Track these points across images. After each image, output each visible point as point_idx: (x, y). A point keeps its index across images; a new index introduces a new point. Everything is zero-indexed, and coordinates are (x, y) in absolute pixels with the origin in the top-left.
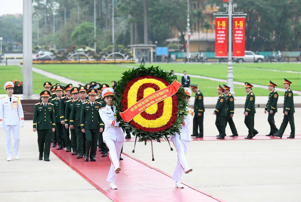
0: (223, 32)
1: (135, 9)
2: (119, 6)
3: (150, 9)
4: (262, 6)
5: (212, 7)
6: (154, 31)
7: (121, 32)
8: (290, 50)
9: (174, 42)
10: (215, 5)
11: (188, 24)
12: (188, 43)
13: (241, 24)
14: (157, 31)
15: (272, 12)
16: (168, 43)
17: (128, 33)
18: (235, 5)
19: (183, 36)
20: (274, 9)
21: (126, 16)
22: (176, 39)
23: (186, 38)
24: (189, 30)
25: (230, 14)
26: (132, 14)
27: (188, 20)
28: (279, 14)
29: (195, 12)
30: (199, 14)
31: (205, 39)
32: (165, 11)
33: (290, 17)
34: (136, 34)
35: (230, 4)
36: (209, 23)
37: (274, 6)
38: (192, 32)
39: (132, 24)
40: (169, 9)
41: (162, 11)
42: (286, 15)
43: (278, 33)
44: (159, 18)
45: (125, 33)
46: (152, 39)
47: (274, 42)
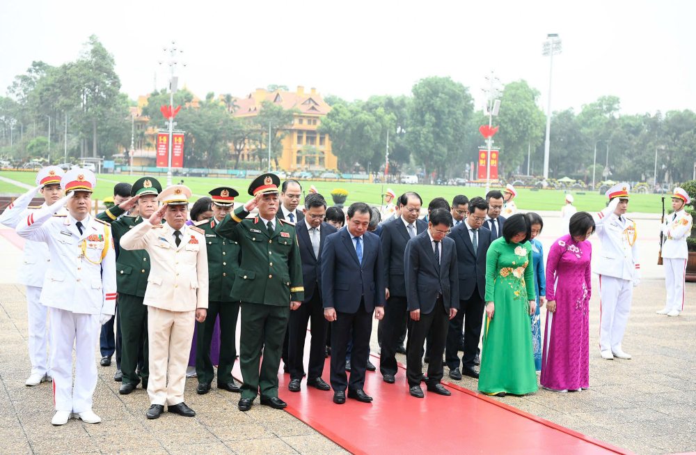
0: (164, 146)
1: (85, 126)
2: (71, 124)
3: (99, 127)
4: (196, 130)
5: (153, 128)
6: (102, 148)
7: (72, 147)
8: (219, 168)
9: (119, 157)
10: (156, 127)
11: (133, 142)
12: (132, 158)
13: (180, 139)
14: (105, 147)
15: (204, 135)
16: (114, 158)
17: (79, 148)
18: (175, 124)
19: (127, 152)
20: (206, 133)
21: (78, 134)
22: (121, 155)
23: (130, 154)
24: (133, 147)
25: (171, 131)
26: (82, 131)
27: (133, 138)
28: (211, 137)
29: (139, 132)
30: (142, 135)
31: (146, 156)
32: (112, 130)
33: (220, 140)
34: (86, 148)
35: (171, 122)
36: (151, 142)
37: (208, 131)
38: (135, 149)
39: (82, 140)
40: (116, 128)
41: (109, 130)
42: (216, 139)
43: (209, 154)
44: (107, 136)
45: (76, 148)
46: (100, 154)
47: (206, 161)
